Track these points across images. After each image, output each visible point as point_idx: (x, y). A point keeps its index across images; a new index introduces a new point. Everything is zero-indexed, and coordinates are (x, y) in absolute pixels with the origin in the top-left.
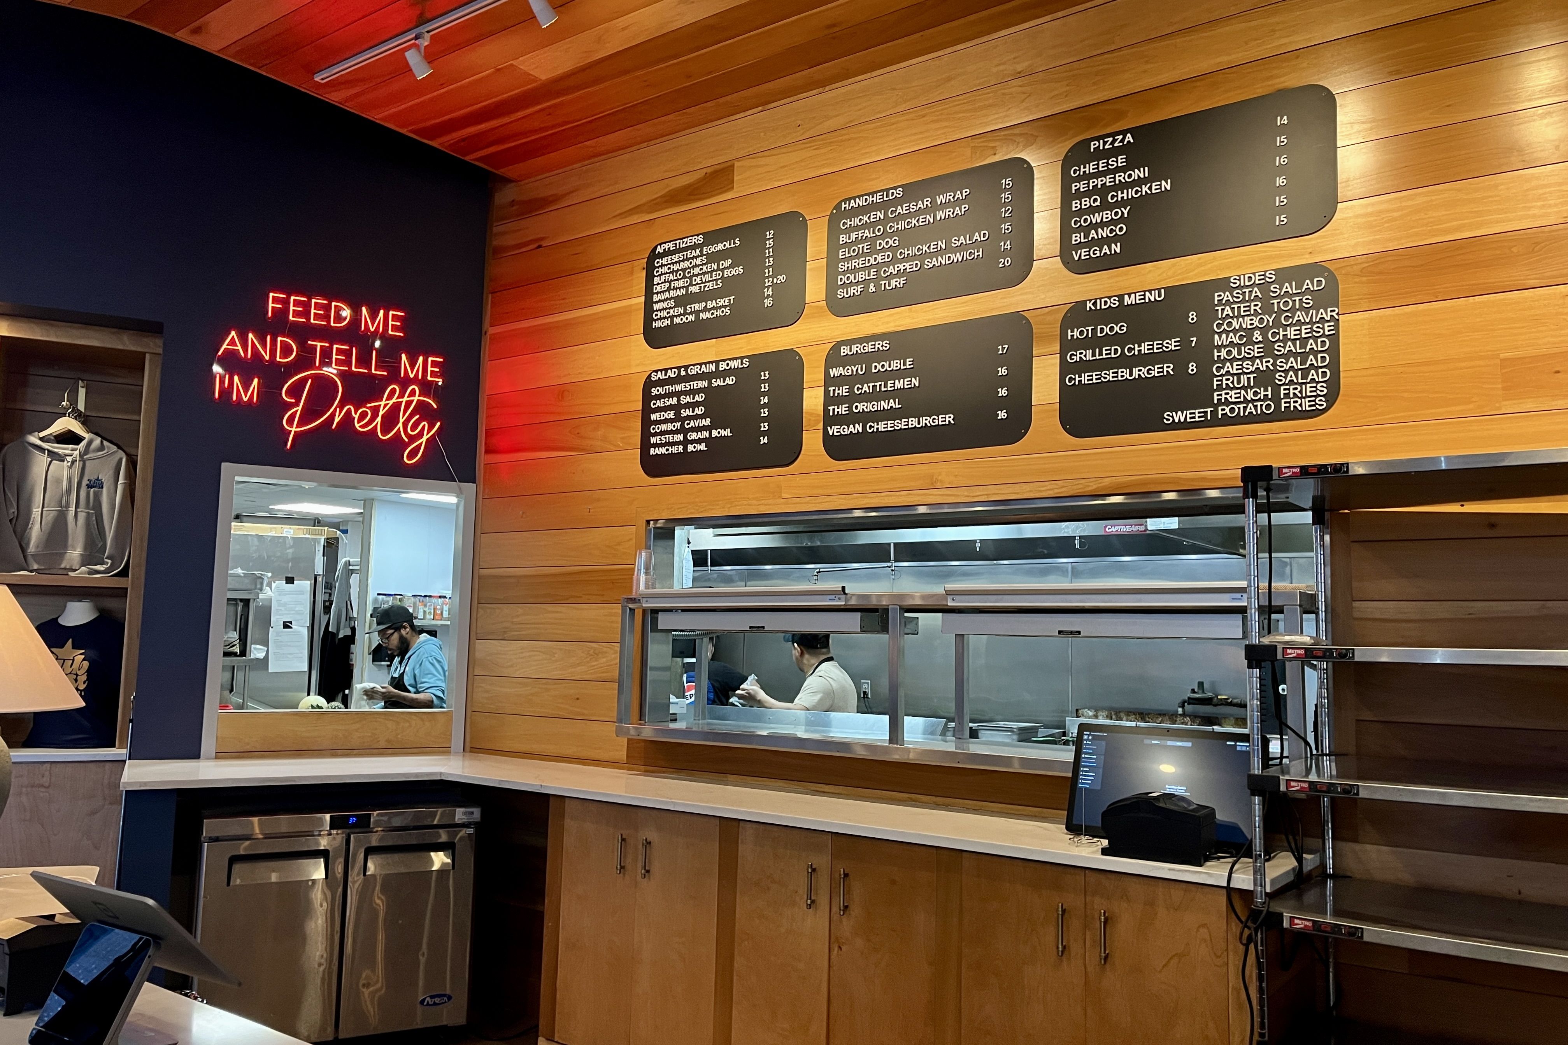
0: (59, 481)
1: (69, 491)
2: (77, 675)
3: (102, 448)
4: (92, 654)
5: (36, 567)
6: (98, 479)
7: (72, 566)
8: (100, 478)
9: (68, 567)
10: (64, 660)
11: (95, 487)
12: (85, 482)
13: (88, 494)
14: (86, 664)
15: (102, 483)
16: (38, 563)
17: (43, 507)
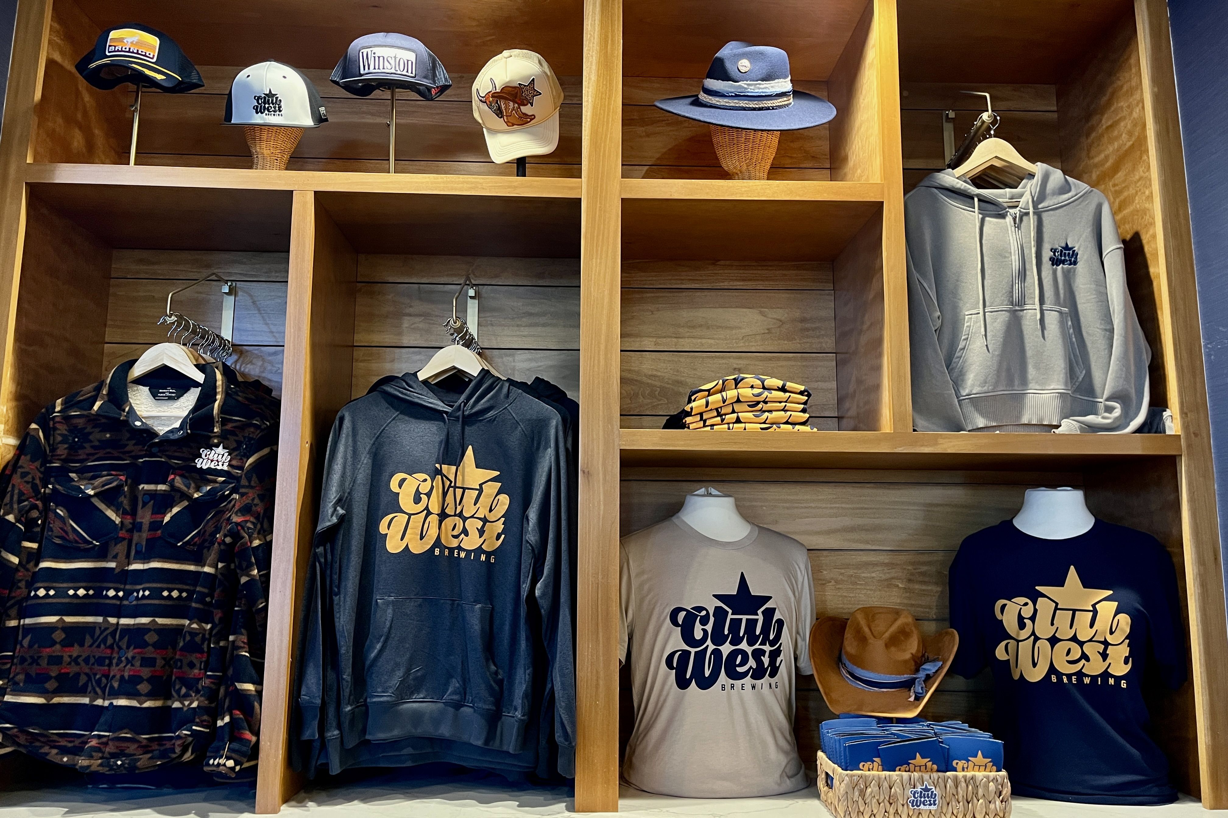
0: (1002, 254)
1: (1023, 274)
2: (1106, 644)
3: (1065, 188)
4: (1132, 598)
5: (981, 422)
6: (1067, 248)
7: (1042, 419)
8: (1070, 246)
9: (1034, 422)
10: (1074, 611)
11: (1063, 262)
12: (1047, 254)
13: (1055, 272)
14: (1125, 620)
15: (1075, 254)
16: (983, 415)
17: (984, 306)
